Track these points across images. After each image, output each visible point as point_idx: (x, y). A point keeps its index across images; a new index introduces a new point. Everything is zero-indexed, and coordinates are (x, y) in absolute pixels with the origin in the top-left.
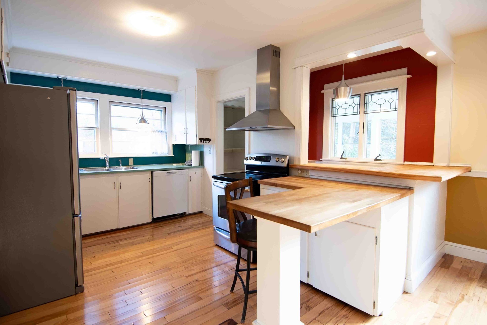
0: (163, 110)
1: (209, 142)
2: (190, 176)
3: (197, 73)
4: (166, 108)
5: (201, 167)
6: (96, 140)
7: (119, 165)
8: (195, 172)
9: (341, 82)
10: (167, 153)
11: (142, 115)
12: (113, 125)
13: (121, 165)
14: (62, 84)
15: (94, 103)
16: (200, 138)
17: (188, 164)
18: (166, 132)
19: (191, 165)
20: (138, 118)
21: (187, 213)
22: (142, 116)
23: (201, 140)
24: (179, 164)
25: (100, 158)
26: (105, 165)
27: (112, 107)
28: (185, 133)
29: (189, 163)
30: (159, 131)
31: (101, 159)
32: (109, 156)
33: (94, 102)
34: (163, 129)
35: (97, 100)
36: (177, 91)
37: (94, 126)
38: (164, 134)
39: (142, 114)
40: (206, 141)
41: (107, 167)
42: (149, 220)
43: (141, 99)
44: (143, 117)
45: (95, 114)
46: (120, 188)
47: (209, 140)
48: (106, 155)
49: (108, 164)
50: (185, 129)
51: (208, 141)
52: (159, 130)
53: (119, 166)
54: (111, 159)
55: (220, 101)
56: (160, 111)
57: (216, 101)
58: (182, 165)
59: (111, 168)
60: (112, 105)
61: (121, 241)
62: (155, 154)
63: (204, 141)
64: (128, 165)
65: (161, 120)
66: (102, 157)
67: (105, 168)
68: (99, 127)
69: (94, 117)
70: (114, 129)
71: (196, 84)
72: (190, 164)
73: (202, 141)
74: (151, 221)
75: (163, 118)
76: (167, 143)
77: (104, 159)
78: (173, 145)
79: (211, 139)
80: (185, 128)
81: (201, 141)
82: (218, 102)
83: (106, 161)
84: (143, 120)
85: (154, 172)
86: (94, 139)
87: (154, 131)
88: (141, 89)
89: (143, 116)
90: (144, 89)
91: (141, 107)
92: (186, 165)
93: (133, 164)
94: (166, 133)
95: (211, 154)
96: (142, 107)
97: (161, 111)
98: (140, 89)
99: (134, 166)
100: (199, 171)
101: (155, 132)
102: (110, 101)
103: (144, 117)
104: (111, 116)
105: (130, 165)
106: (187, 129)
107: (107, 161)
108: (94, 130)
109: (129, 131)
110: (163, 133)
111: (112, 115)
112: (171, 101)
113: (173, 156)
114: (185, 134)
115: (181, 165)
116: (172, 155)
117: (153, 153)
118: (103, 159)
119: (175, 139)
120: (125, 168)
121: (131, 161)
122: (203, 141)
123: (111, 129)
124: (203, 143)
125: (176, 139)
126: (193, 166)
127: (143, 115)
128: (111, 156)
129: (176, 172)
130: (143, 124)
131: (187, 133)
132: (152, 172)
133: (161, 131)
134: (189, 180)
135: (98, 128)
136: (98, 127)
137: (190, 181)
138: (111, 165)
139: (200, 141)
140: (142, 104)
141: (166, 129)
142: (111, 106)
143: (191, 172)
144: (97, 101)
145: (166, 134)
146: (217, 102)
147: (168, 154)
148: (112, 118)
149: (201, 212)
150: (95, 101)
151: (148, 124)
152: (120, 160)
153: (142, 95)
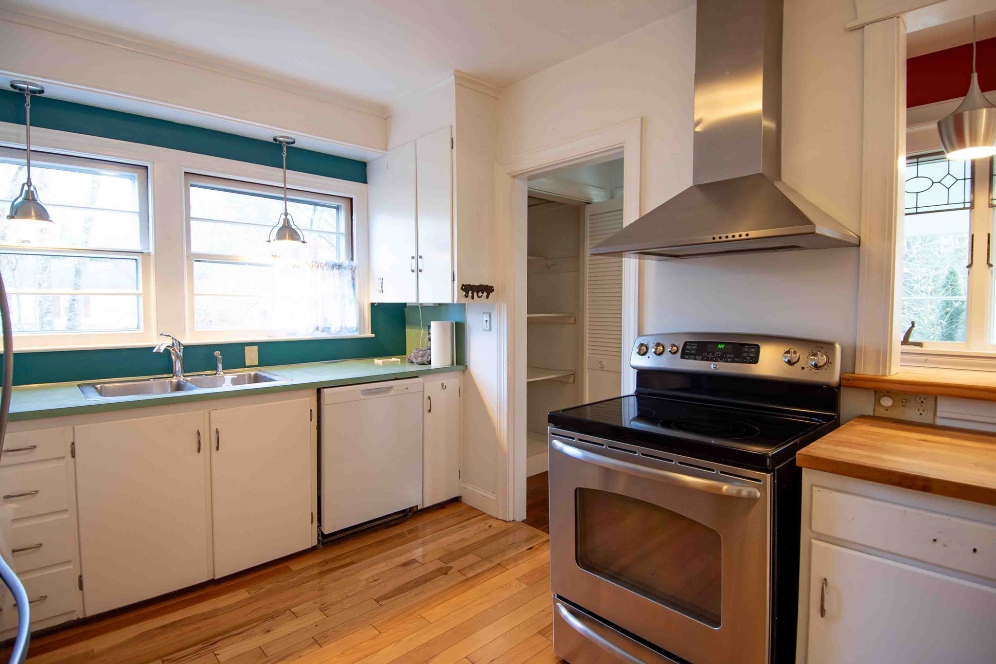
0: (344, 205)
1: (487, 297)
2: (429, 398)
3: (457, 84)
4: (351, 199)
5: (458, 370)
6: (141, 290)
7: (215, 368)
8: (442, 385)
9: (964, 100)
10: (355, 329)
11: (283, 217)
12: (197, 247)
13: (220, 366)
14: (28, 108)
15: (136, 175)
16: (463, 285)
17: (419, 359)
18: (351, 269)
19: (429, 362)
20: (272, 226)
21: (419, 508)
22: (284, 220)
23: (467, 289)
24: (391, 360)
25: (154, 348)
26: (169, 369)
27: (196, 193)
28: (413, 271)
29: (422, 356)
30: (333, 265)
31: (155, 351)
32: (182, 342)
33: (135, 173)
34: (343, 259)
35: (147, 167)
36: (386, 149)
37: (138, 248)
38: (348, 273)
39: (286, 214)
40: (480, 294)
41: (177, 376)
42: (311, 541)
43: (282, 170)
44: (286, 221)
45: (137, 210)
46: (218, 448)
47: (488, 290)
48: (173, 338)
49: (178, 366)
50: (413, 258)
51: (485, 294)
52: (331, 264)
53: (213, 369)
54: (187, 348)
55: (520, 174)
56: (334, 211)
57: (509, 174)
58: (399, 363)
59: (189, 379)
60: (192, 185)
61: (219, 644)
62: (322, 332)
63: (475, 294)
64: (243, 365)
65: (336, 233)
66: (160, 343)
67: (168, 380)
68: (151, 249)
69: (134, 221)
70: (200, 258)
71: (451, 117)
72: (425, 359)
73: (470, 292)
74: (315, 543)
75: (343, 228)
76: (355, 299)
77: (166, 350)
78: (372, 304)
79: (493, 287)
80: (414, 255)
81: (467, 293)
82: (514, 177)
83: (173, 357)
84: (287, 231)
85: (326, 391)
86: (137, 289)
87: (319, 265)
88: (282, 139)
89: (288, 220)
90: (291, 138)
91: (283, 196)
92: (413, 362)
93: (257, 364)
94: (354, 272)
95: (490, 329)
96: (285, 194)
97: (338, 208)
98: (278, 138)
99: (260, 371)
100: (453, 381)
101: (323, 268)
102: (185, 172)
103: (291, 223)
104: (189, 218)
105: (247, 365)
106: (421, 257)
107: (177, 356)
108: (136, 260)
109: (244, 264)
110: (343, 270)
111: (193, 214)
112: (368, 180)
113: (373, 335)
114: (414, 274)
115: (398, 361)
116: (369, 334)
117: (318, 328)
118: (162, 351)
119: (380, 289)
120: (232, 379)
121: (252, 356)
122: (472, 293)
123: (188, 257)
124: (473, 297)
125: (382, 287)
126: (434, 365)
127: (289, 217)
128: (187, 340)
129: (389, 388)
130: (288, 244)
131: (421, 271)
132: (319, 390)
133: (340, 266)
134: (427, 408)
135: (149, 254)
136: (147, 251)
137: (430, 411)
138: (187, 369)
139: (464, 293)
140: (285, 185)
141: (352, 259)
142: (192, 188)
143: (432, 385)
144: (144, 171)
145: (352, 276)
146: (511, 176)
147: (357, 330)
148: (193, 223)
149: (457, 500)
150: (139, 170)
151: (304, 242)
152: (217, 353)
153: (284, 156)
